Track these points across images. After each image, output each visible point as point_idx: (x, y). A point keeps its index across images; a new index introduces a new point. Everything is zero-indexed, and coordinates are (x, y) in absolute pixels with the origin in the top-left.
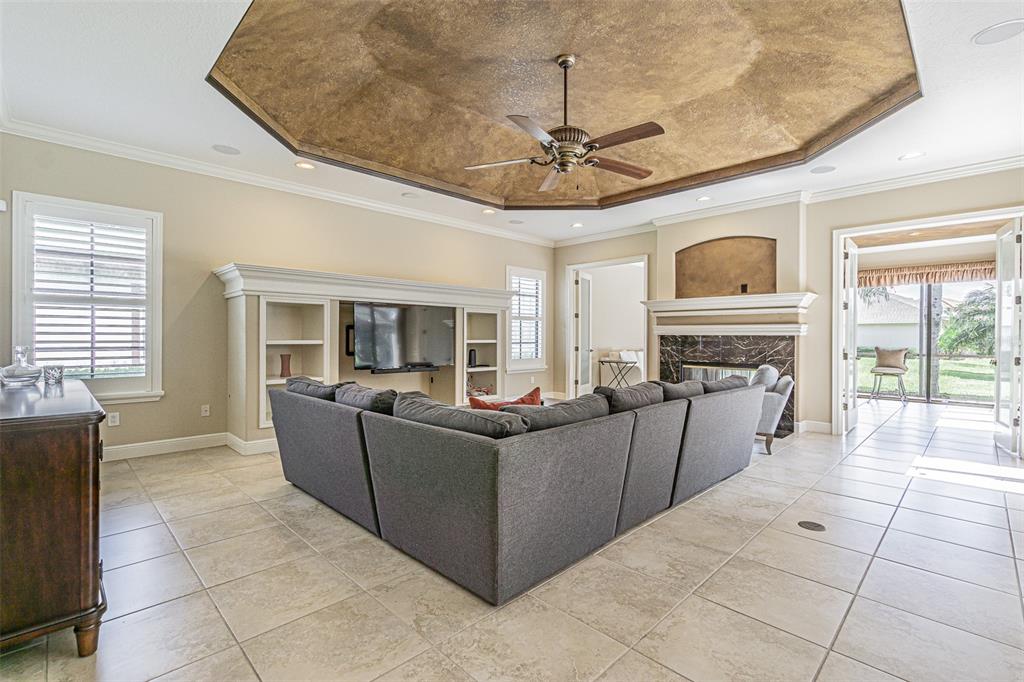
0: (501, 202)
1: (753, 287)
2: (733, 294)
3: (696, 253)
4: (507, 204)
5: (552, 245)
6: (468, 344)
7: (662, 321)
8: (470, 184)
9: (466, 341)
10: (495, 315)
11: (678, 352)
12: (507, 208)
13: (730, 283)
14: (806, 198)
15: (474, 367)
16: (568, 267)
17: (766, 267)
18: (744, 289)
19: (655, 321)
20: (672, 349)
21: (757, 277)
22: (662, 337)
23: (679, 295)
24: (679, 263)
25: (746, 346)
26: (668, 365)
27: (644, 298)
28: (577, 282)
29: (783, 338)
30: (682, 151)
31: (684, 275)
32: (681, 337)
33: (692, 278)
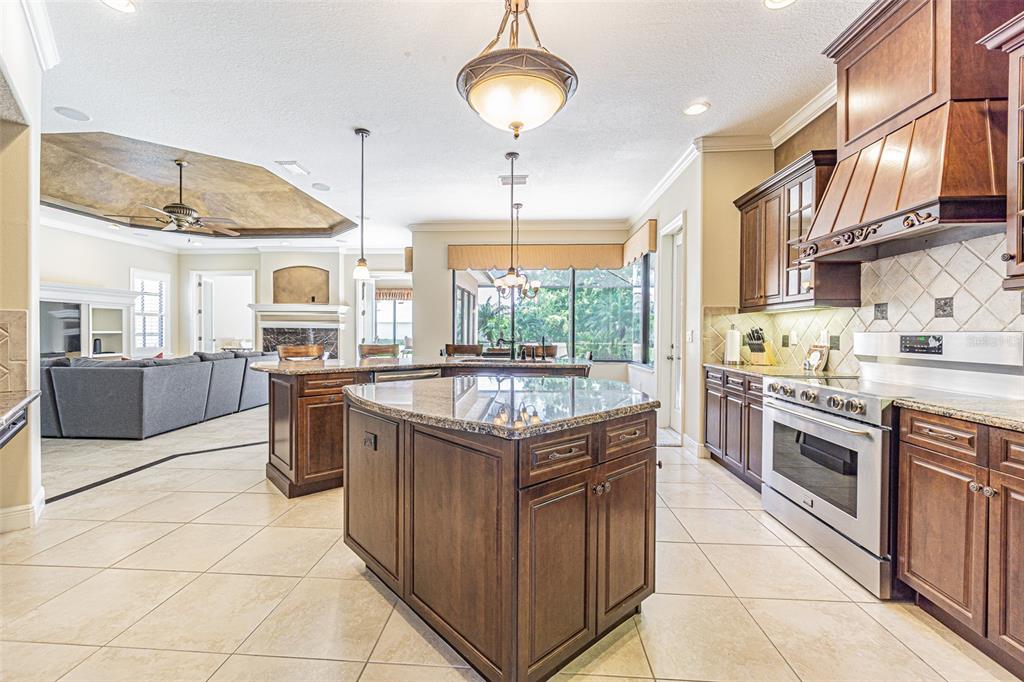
0: (128, 221)
1: (318, 300)
2: (307, 302)
3: (286, 273)
4: (133, 222)
5: (176, 252)
6: (93, 335)
7: (265, 318)
8: (97, 206)
9: (91, 332)
10: (121, 310)
11: (275, 339)
12: (132, 225)
13: (305, 295)
14: (342, 251)
15: (100, 353)
16: (191, 272)
17: (324, 287)
18: (313, 300)
19: (259, 318)
20: (271, 337)
21: (320, 293)
22: (265, 329)
23: (276, 301)
25: (314, 335)
26: (268, 348)
27: (251, 301)
28: (200, 284)
29: (332, 330)
30: (268, 214)
31: (277, 287)
32: (276, 329)
33: (284, 290)
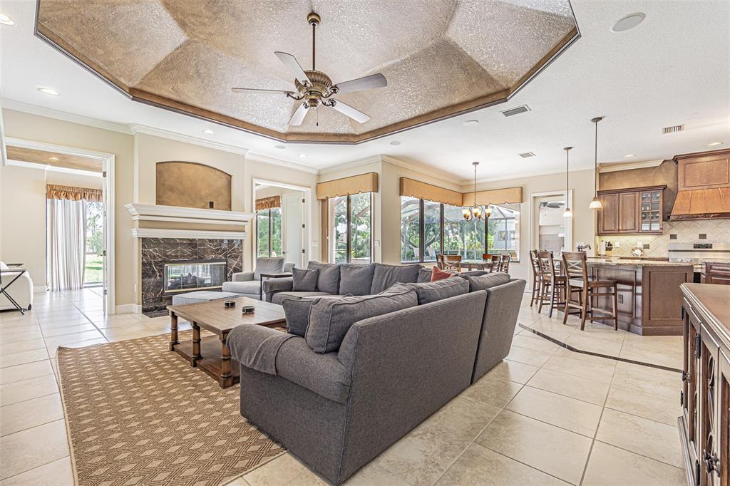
1: (218, 205)
2: (204, 207)
3: (174, 168)
7: (144, 224)
11: (160, 253)
13: (201, 199)
17: (225, 193)
18: (211, 205)
19: (137, 224)
20: (155, 251)
21: (219, 198)
22: (144, 239)
23: (160, 202)
24: (158, 172)
25: (215, 246)
26: (150, 265)
29: (236, 241)
31: (164, 185)
32: (163, 239)
33: (171, 190)
